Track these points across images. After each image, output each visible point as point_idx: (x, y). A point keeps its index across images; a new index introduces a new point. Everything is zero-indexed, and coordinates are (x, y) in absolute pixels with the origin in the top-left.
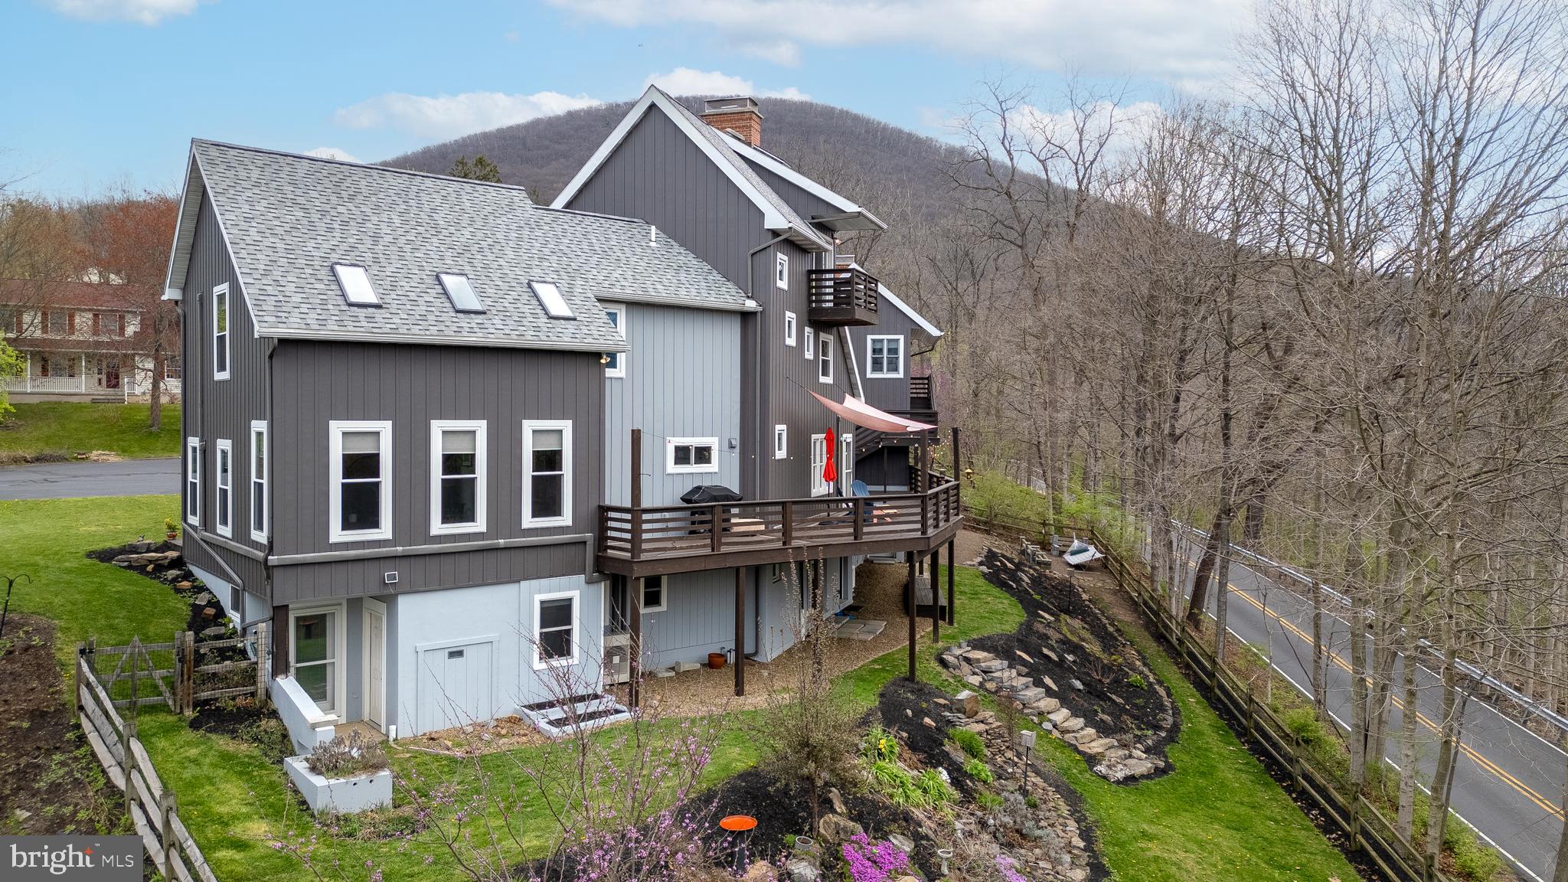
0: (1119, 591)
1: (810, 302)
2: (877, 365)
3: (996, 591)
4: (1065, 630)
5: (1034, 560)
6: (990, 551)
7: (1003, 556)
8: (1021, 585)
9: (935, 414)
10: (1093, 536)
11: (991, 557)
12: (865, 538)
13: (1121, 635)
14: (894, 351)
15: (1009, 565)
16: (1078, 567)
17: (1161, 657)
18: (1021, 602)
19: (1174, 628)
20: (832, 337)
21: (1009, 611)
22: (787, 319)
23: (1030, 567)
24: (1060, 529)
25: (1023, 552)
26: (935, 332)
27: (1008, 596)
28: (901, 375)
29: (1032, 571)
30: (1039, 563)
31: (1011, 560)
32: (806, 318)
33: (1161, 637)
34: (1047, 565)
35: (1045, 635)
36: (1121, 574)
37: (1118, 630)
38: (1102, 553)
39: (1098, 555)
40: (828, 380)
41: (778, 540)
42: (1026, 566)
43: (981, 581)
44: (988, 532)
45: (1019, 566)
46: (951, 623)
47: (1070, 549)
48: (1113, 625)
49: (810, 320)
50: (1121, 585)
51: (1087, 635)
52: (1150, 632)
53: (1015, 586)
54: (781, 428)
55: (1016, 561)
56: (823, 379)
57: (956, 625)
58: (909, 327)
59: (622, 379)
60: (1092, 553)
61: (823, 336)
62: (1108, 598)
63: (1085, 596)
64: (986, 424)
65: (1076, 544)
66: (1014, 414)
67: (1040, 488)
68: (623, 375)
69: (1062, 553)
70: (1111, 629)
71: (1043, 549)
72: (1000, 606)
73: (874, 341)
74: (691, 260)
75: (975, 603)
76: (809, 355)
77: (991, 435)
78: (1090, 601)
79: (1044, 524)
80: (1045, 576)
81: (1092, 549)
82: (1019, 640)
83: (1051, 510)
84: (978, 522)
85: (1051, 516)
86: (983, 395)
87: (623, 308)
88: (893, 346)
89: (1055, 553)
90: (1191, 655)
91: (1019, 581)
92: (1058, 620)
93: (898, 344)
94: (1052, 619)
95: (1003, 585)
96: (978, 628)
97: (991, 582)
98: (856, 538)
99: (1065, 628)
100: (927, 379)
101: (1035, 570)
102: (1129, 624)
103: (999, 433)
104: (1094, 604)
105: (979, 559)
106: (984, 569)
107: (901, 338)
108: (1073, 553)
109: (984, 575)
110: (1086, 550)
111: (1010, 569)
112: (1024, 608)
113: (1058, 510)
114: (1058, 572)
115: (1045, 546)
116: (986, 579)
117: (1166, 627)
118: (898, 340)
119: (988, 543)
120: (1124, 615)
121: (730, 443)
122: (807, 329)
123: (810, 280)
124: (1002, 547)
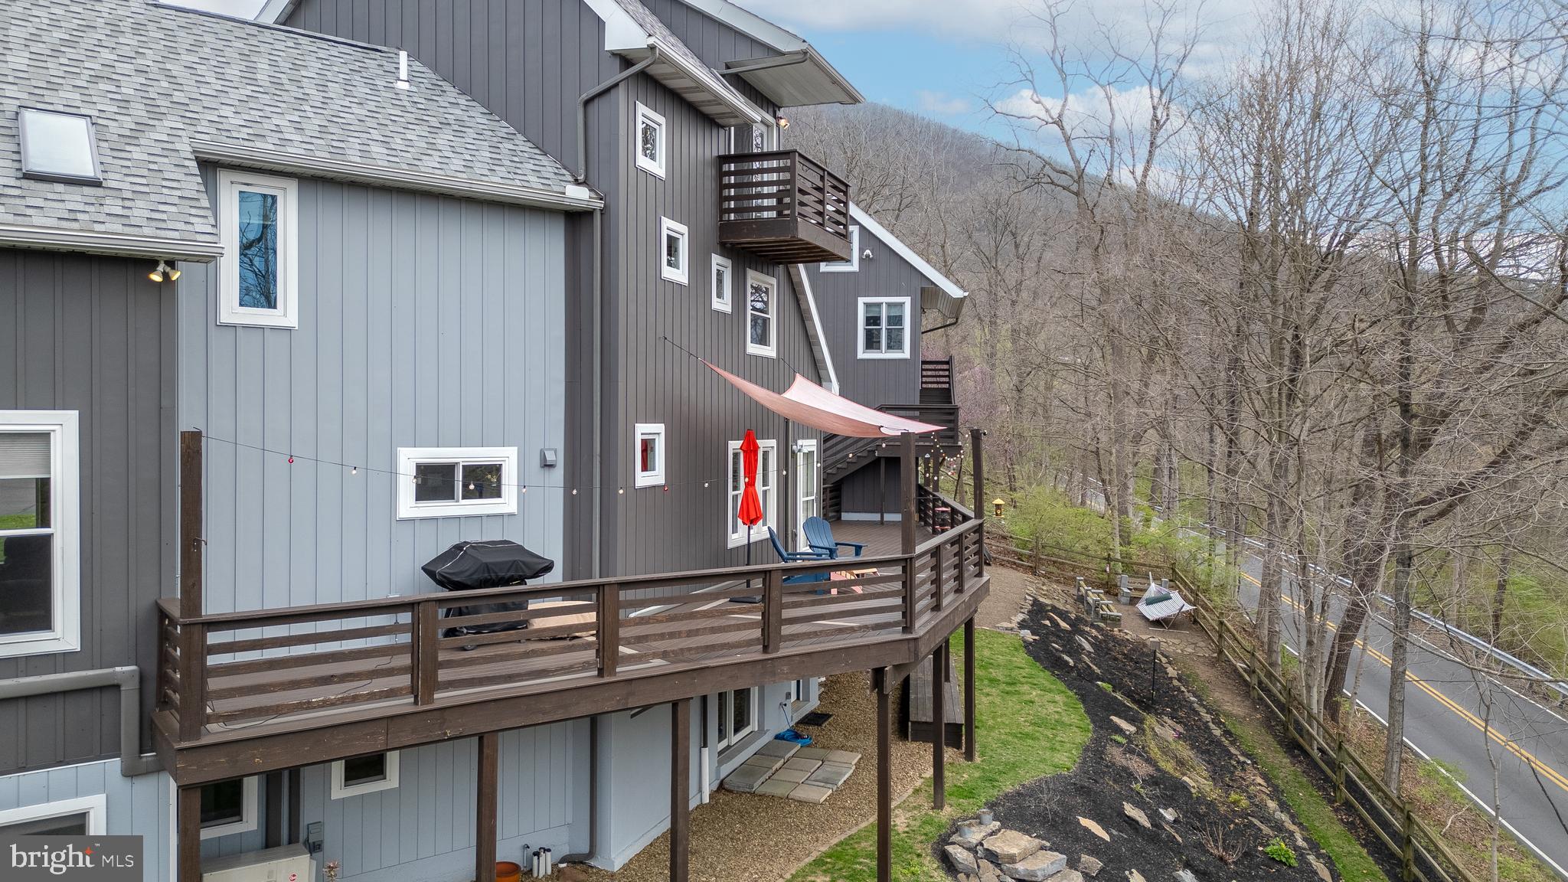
0: (1218, 659)
1: (724, 211)
2: (872, 342)
3: (1044, 677)
4: (1155, 752)
5: (1097, 613)
6: (1036, 602)
7: (1054, 609)
8: (1081, 660)
9: (954, 411)
10: (1174, 576)
11: (1038, 610)
12: (786, 650)
13: (1233, 743)
14: (896, 320)
15: (1063, 624)
16: (1158, 623)
17: (1302, 786)
18: (1083, 699)
19: (1314, 733)
20: (774, 281)
21: (1065, 719)
22: (665, 233)
23: (1092, 626)
24: (1129, 567)
25: (1081, 599)
26: (956, 292)
27: (1062, 686)
28: (906, 354)
29: (1094, 632)
30: (1104, 619)
31: (1064, 615)
32: (714, 238)
33: (1294, 747)
34: (1116, 621)
35: (1125, 769)
36: (1221, 636)
37: (1227, 733)
38: (1190, 603)
39: (1188, 607)
40: (770, 351)
41: (585, 666)
42: (1086, 623)
43: (1022, 658)
44: (1033, 571)
45: (1076, 624)
46: (969, 755)
47: (1146, 595)
48: (1219, 724)
49: (723, 245)
50: (1221, 652)
51: (1185, 751)
52: (1275, 736)
53: (1072, 663)
54: (655, 430)
55: (1073, 616)
56: (753, 349)
57: (978, 759)
58: (918, 284)
59: (289, 330)
60: (1176, 605)
61: (753, 277)
62: (1204, 673)
63: (1171, 672)
64: (1030, 427)
65: (1153, 589)
66: (1064, 413)
67: (1098, 504)
68: (292, 320)
69: (1134, 601)
70: (1217, 732)
71: (1107, 593)
72: (1051, 708)
73: (867, 305)
74: (478, 116)
75: (1012, 702)
76: (723, 304)
77: (1037, 440)
78: (1179, 680)
79: (1108, 559)
80: (1114, 638)
81: (1175, 595)
82: (1082, 790)
83: (1118, 540)
84: (1020, 557)
85: (1118, 550)
86: (1028, 391)
87: (292, 186)
88: (895, 312)
89: (1124, 600)
90: (1351, 785)
91: (1076, 651)
92: (1141, 731)
93: (902, 311)
94: (1133, 729)
95: (1054, 664)
96: (1014, 766)
97: (1037, 658)
98: (766, 649)
99: (1152, 745)
100: (947, 363)
101: (1098, 628)
102: (1241, 720)
103: (1047, 437)
104: (1186, 685)
105: (1020, 617)
106: (1027, 635)
107: (907, 301)
108: (1150, 602)
109: (1027, 645)
110: (1167, 598)
111: (1064, 631)
112: (1087, 712)
113: (1126, 541)
114: (1130, 632)
115: (1110, 589)
116: (1029, 653)
117: (1300, 729)
118: (902, 305)
119: (1032, 589)
120: (1232, 705)
121: (543, 457)
122: (717, 260)
123: (722, 174)
124: (1055, 595)
